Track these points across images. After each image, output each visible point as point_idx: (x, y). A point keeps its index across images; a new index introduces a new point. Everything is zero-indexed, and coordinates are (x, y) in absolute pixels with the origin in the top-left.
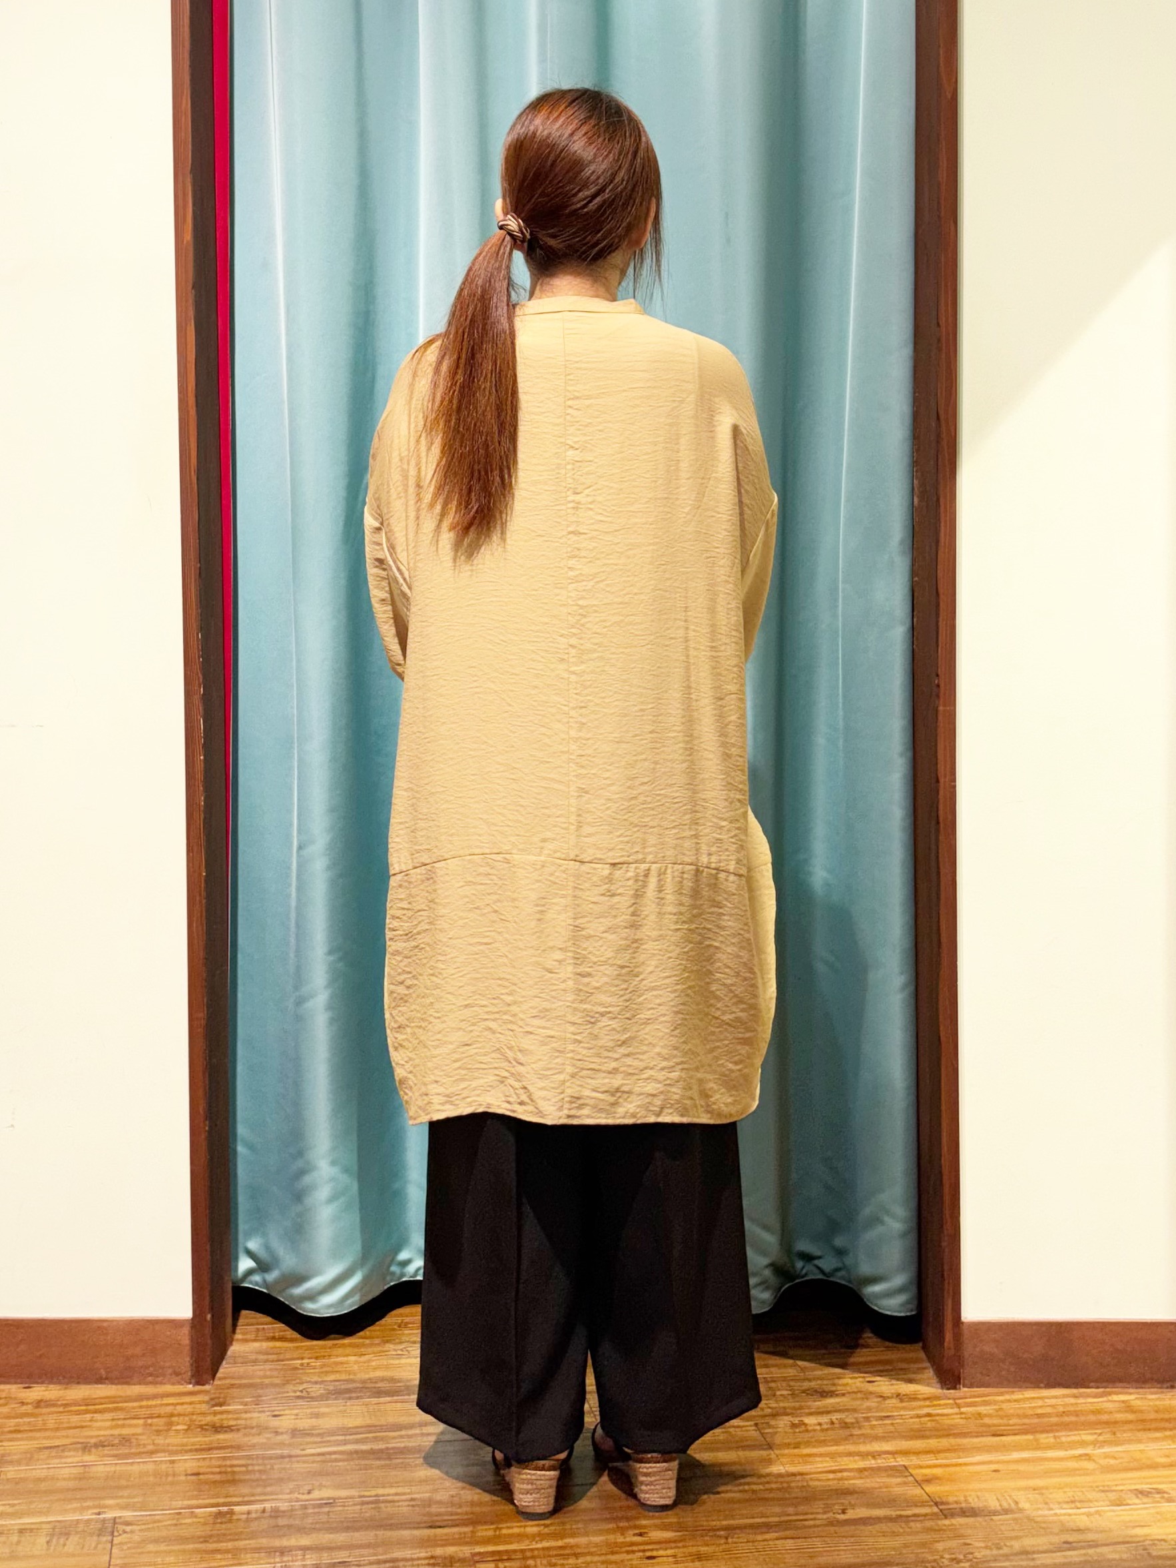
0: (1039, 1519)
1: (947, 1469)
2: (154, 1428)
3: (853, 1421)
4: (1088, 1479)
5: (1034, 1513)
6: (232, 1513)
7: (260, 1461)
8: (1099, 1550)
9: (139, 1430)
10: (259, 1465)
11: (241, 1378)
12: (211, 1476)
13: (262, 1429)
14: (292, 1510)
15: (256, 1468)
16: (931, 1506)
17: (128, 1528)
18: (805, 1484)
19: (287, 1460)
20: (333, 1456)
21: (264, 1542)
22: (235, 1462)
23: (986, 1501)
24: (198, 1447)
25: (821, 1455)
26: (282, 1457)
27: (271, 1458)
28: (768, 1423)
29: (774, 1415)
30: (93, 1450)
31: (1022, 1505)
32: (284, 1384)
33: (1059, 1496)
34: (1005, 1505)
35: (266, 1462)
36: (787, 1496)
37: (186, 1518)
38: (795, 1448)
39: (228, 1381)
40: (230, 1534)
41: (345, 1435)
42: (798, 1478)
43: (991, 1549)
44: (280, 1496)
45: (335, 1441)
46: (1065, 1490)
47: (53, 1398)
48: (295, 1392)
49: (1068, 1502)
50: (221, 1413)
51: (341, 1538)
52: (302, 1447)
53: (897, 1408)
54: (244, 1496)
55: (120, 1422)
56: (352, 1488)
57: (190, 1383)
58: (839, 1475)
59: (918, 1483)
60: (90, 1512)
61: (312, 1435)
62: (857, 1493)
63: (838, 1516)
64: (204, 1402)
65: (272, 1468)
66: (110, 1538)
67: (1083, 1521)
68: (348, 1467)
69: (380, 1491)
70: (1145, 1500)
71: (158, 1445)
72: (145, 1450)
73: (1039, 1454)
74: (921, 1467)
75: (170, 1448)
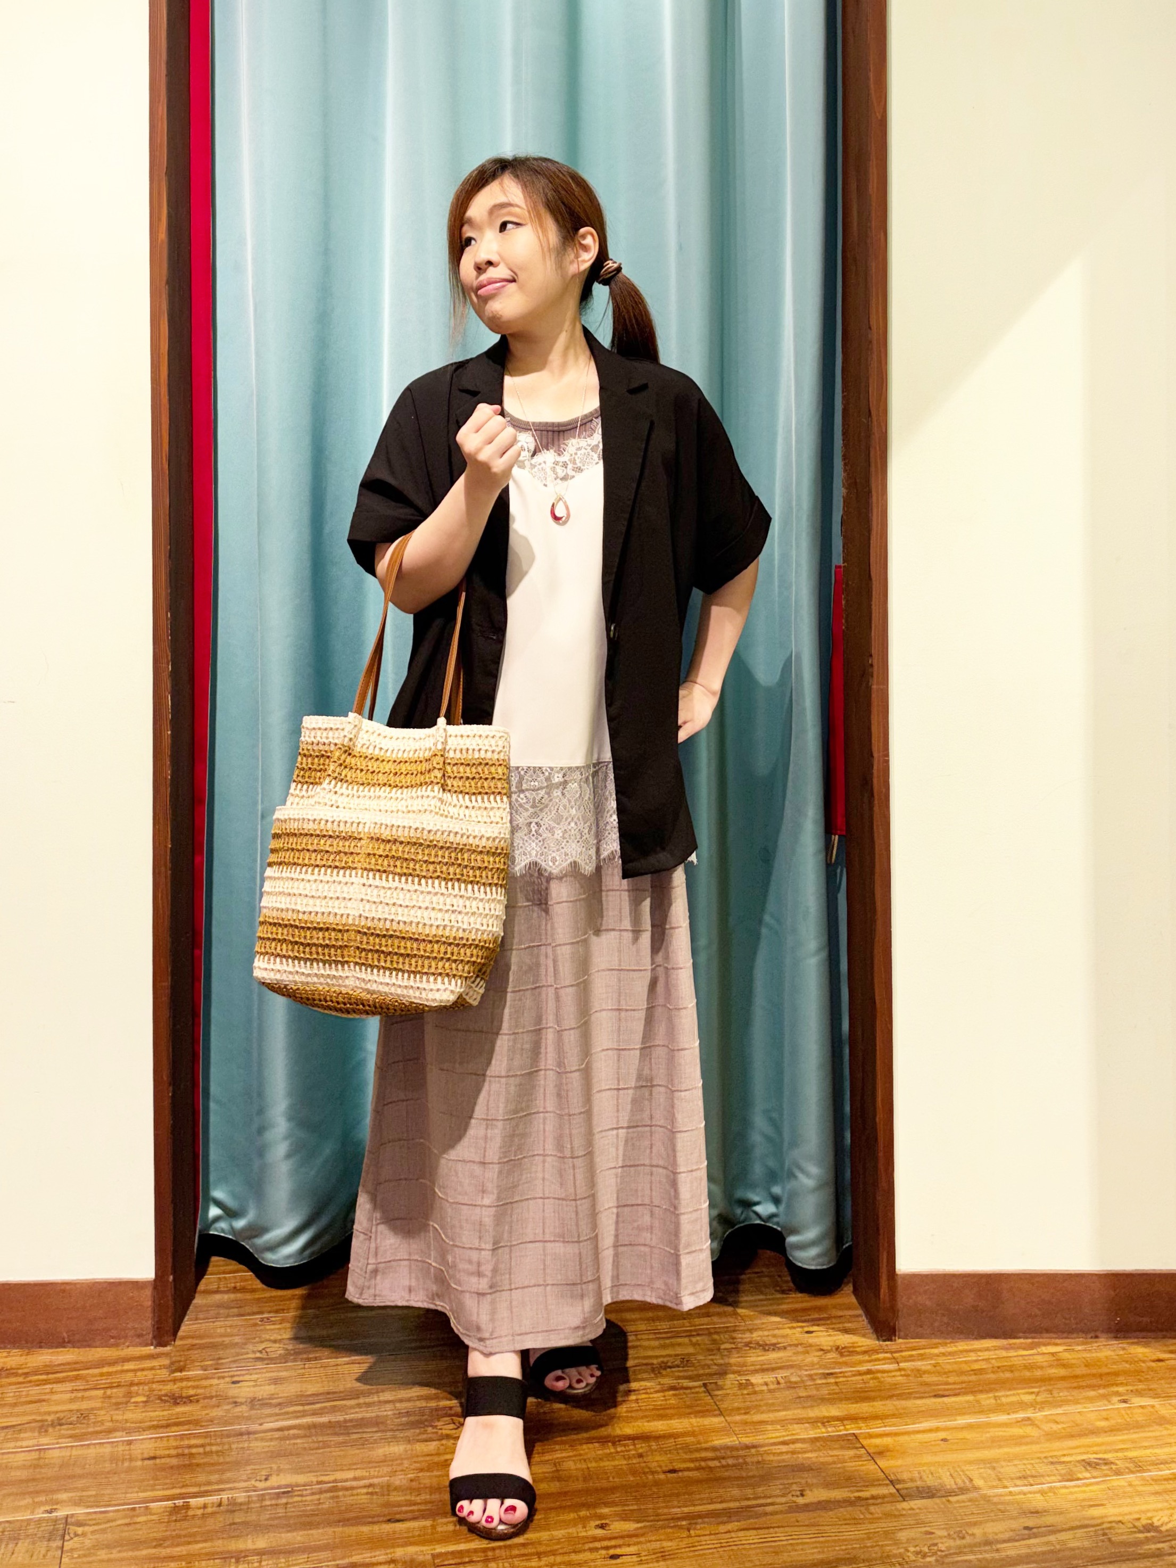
0: (995, 1500)
1: (897, 1438)
2: (114, 1401)
3: (799, 1379)
4: (1035, 1448)
5: (990, 1492)
6: (187, 1507)
7: (218, 1440)
8: (1063, 1536)
9: (99, 1405)
10: (217, 1444)
11: (200, 1337)
12: (168, 1460)
13: (221, 1398)
14: (249, 1503)
15: (214, 1448)
16: (887, 1485)
17: (80, 1530)
18: (760, 1459)
19: (245, 1437)
20: (292, 1432)
21: (219, 1545)
22: (193, 1442)
23: (940, 1478)
24: (155, 1423)
25: (772, 1423)
26: (241, 1434)
27: (228, 1436)
28: (716, 1383)
29: (723, 1374)
30: (50, 1430)
31: (979, 1482)
32: (245, 1344)
33: (1009, 1470)
34: (959, 1481)
35: (225, 1440)
36: (744, 1474)
37: (138, 1516)
38: (745, 1413)
39: (190, 1341)
40: (185, 1536)
41: (302, 1405)
42: (753, 1451)
43: (954, 1539)
44: (236, 1485)
45: (292, 1413)
46: (1016, 1462)
47: (14, 1366)
48: (254, 1352)
49: (1020, 1478)
50: (182, 1380)
51: (299, 1538)
52: (262, 1421)
53: (840, 1363)
54: (200, 1485)
55: (80, 1395)
56: (310, 1472)
57: (152, 1345)
58: (792, 1446)
59: (872, 1457)
60: (43, 1508)
61: (270, 1405)
62: (812, 1469)
63: (795, 1499)
64: (165, 1367)
65: (230, 1449)
66: (60, 1543)
67: (1038, 1502)
68: (306, 1445)
69: (339, 1475)
70: (1095, 1473)
71: (117, 1421)
72: (103, 1428)
73: (982, 1419)
74: (871, 1436)
75: (128, 1425)
